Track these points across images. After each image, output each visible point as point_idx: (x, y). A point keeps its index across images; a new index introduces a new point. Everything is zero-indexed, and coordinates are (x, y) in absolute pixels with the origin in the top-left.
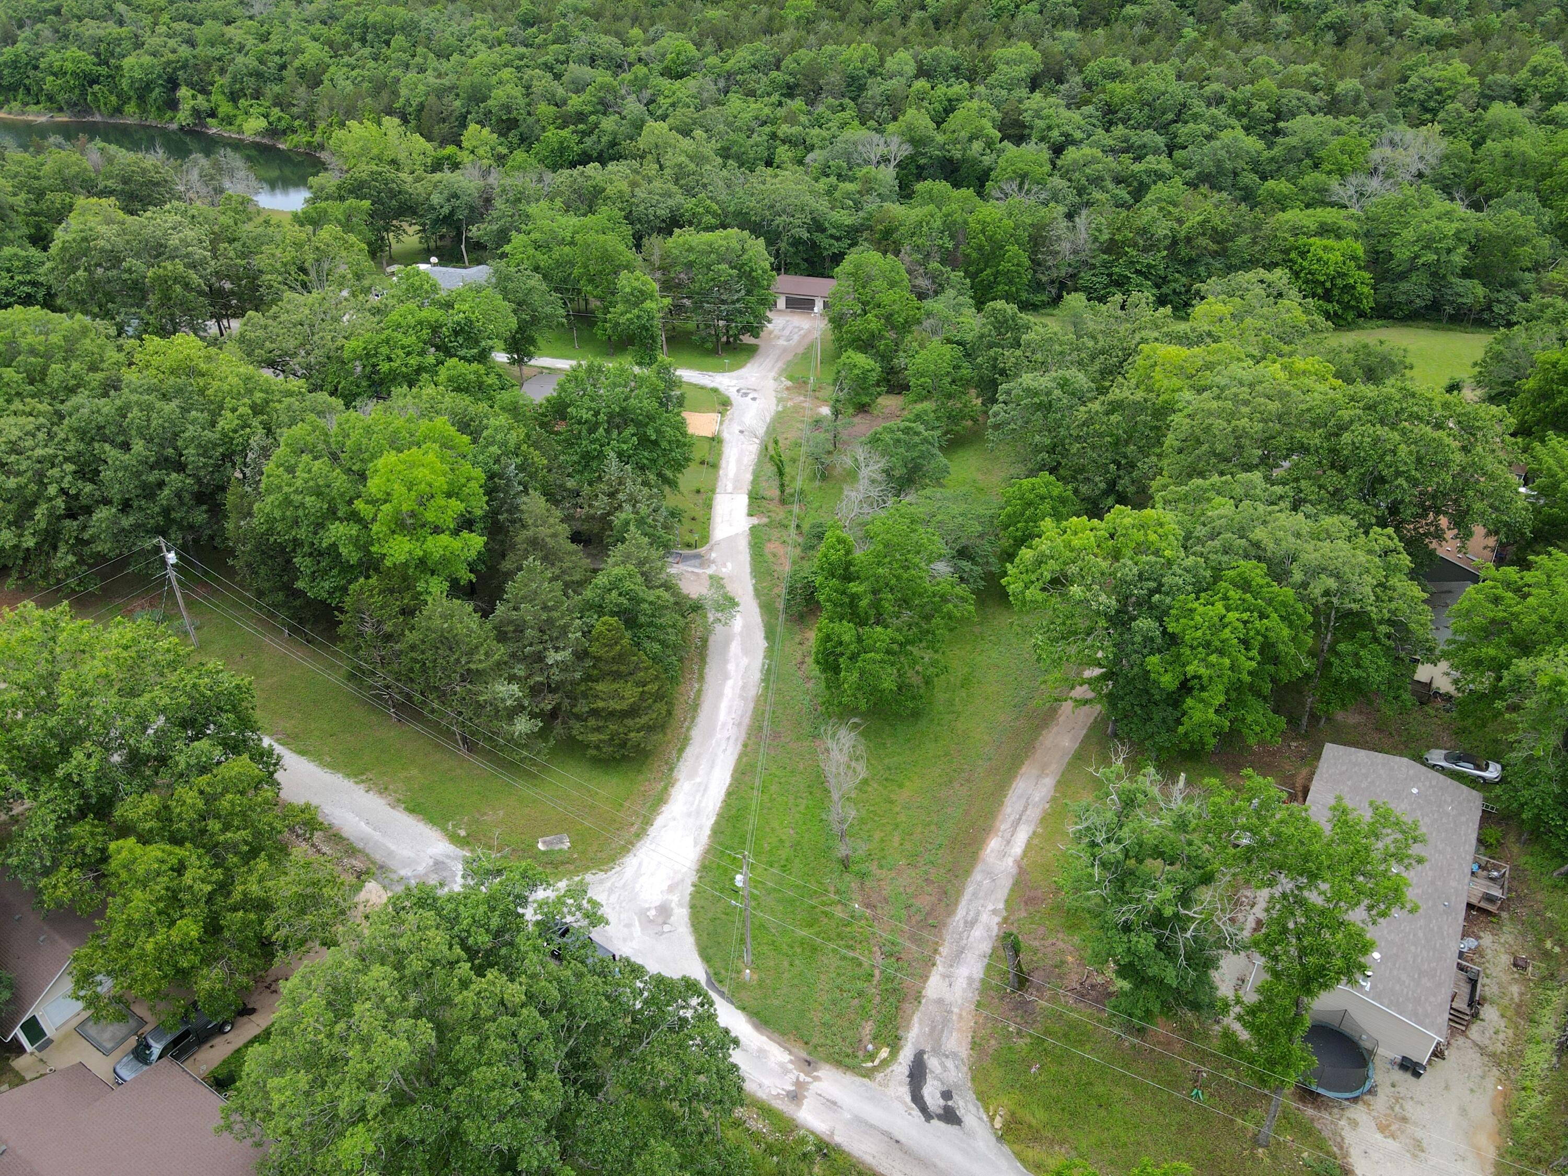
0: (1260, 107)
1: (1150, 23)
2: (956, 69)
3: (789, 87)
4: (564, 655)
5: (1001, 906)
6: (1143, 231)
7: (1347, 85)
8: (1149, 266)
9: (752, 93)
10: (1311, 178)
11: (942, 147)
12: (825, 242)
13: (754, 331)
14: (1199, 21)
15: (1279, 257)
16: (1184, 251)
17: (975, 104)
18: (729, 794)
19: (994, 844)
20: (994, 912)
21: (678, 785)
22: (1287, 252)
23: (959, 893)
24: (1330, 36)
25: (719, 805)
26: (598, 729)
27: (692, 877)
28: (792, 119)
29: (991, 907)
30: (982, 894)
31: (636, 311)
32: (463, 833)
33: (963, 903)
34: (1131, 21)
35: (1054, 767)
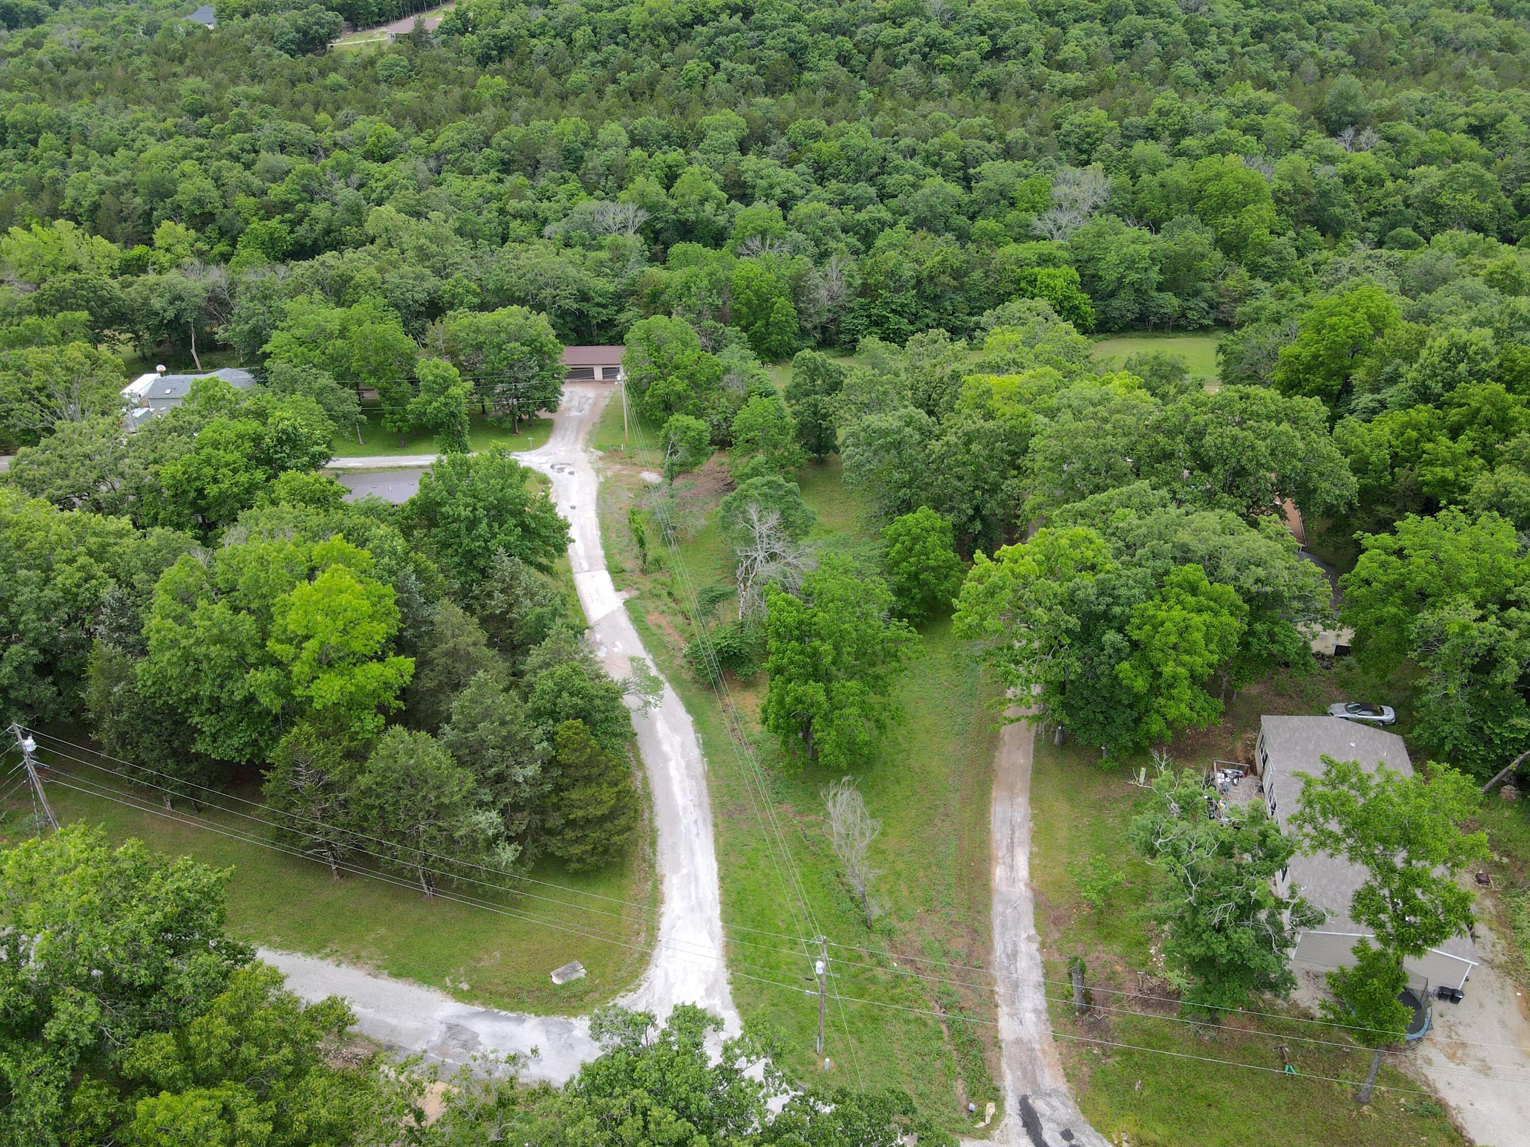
0: (950, 156)
1: (830, 87)
2: (667, 137)
3: (503, 162)
4: (532, 770)
5: (1033, 932)
6: (891, 274)
7: (1015, 134)
8: (903, 305)
9: (467, 172)
10: (1012, 216)
11: (676, 211)
12: (594, 311)
13: (550, 405)
14: (871, 84)
15: (1011, 287)
16: (929, 289)
17: (695, 169)
18: (722, 879)
19: (999, 873)
20: (1029, 939)
21: (666, 881)
22: (1018, 282)
23: (989, 929)
24: (984, 93)
25: (717, 892)
26: (577, 841)
27: (724, 976)
28: (517, 193)
29: (1024, 935)
30: (1010, 924)
31: (442, 399)
32: (465, 987)
33: (997, 936)
34: (813, 86)
35: (1020, 785)
